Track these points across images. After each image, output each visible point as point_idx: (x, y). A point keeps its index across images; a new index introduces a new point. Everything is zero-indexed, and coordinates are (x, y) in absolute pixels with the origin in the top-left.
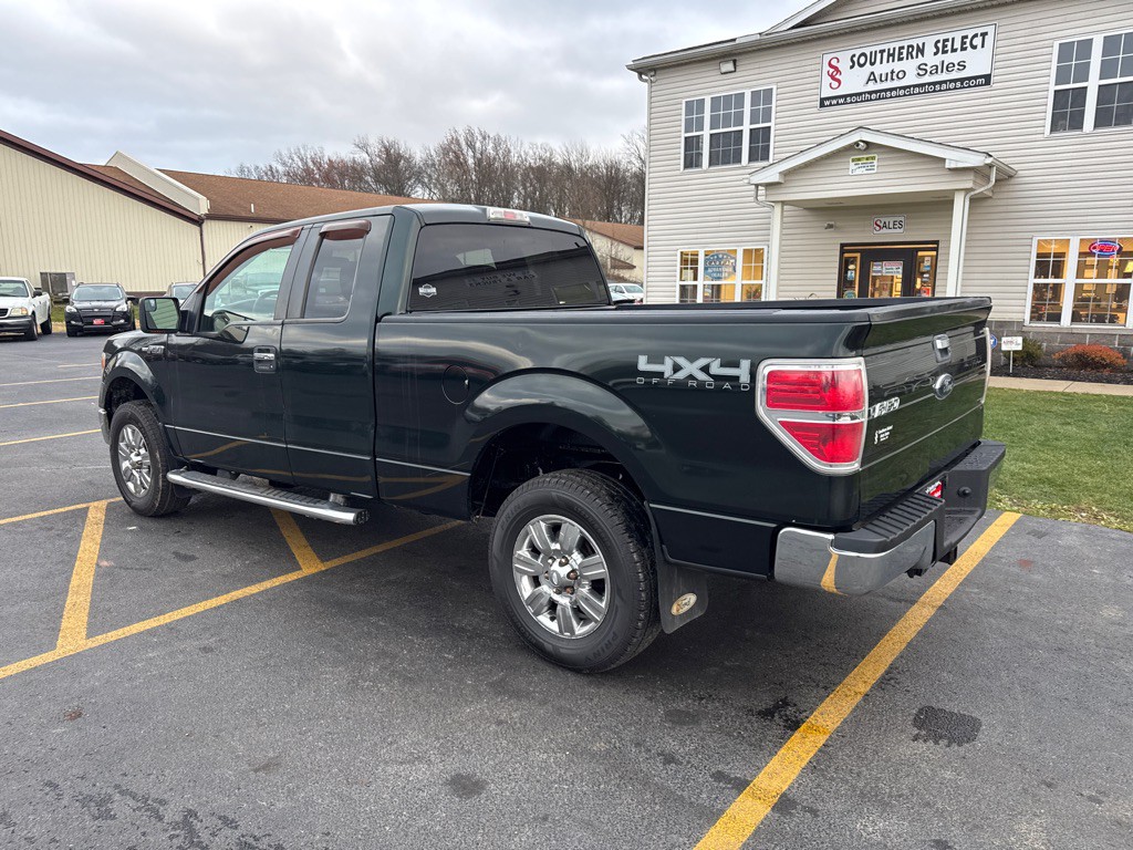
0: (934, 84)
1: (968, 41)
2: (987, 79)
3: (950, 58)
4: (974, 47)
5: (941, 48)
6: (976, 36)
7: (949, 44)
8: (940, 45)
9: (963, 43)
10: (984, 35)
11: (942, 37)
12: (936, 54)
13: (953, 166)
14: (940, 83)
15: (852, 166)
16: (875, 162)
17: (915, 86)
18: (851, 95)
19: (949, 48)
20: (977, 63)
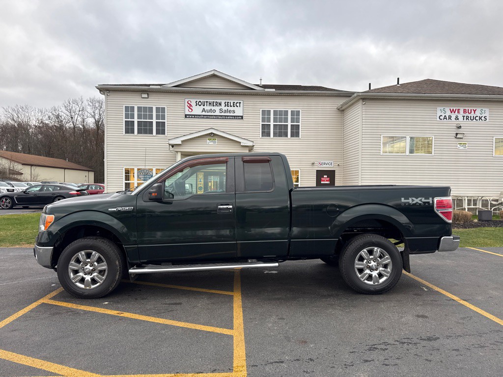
0: (226, 116)
1: (235, 104)
2: (242, 117)
3: (230, 108)
4: (237, 106)
5: (227, 105)
6: (237, 103)
7: (229, 104)
8: (226, 104)
9: (234, 104)
10: (240, 103)
11: (227, 101)
12: (225, 106)
13: (243, 145)
14: (228, 116)
15: (208, 141)
16: (216, 141)
17: (219, 116)
18: (197, 115)
19: (229, 105)
20: (238, 112)
